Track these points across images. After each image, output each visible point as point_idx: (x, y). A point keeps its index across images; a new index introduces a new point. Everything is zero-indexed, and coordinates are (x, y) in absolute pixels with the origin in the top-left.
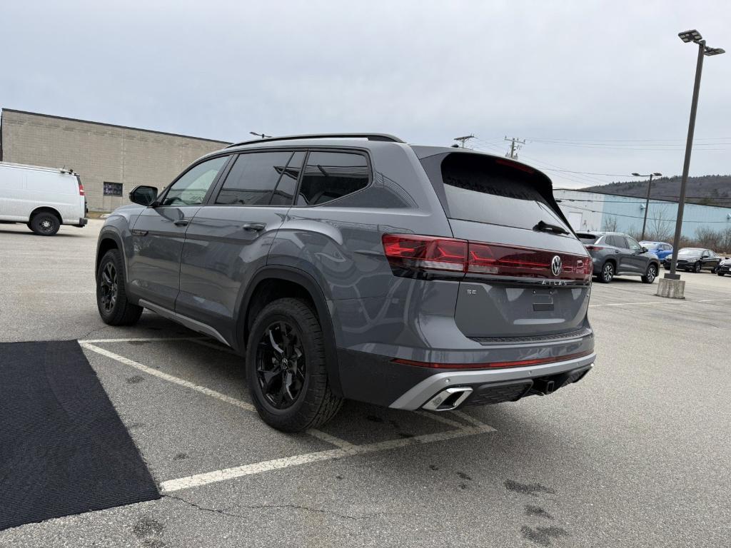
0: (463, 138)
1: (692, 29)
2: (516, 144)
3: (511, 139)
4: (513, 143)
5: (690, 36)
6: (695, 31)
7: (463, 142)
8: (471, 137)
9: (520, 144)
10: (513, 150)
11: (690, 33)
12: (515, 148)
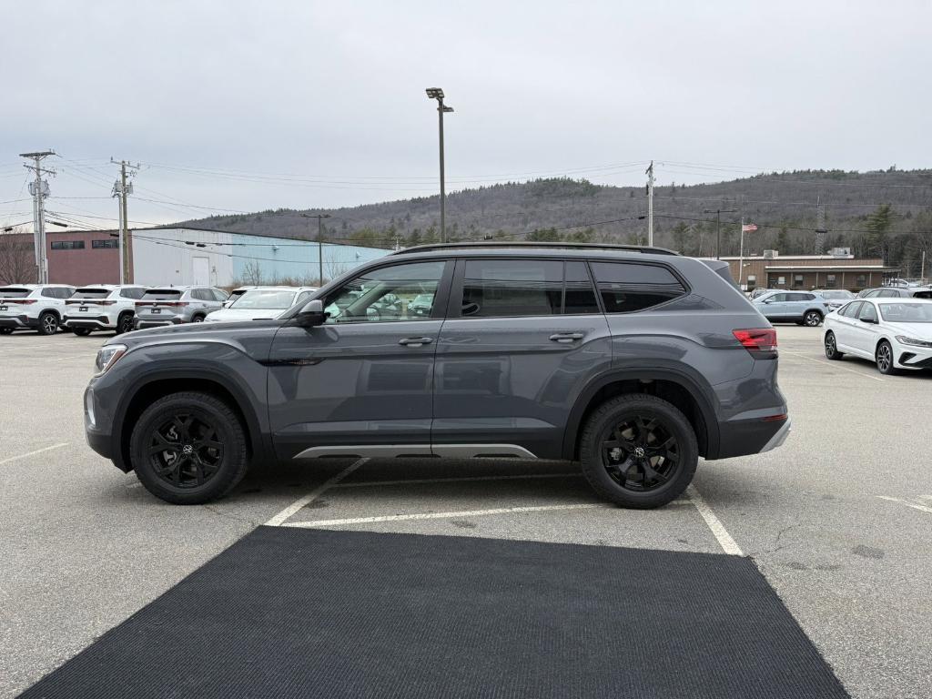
0: (37, 155)
1: (437, 87)
2: (128, 169)
3: (120, 161)
4: (123, 167)
5: (436, 93)
6: (440, 90)
7: (37, 160)
8: (50, 153)
9: (134, 170)
10: (124, 177)
11: (436, 90)
12: (127, 174)
